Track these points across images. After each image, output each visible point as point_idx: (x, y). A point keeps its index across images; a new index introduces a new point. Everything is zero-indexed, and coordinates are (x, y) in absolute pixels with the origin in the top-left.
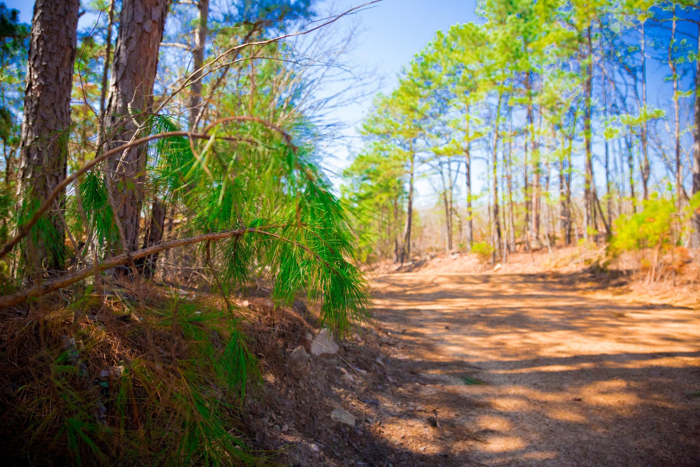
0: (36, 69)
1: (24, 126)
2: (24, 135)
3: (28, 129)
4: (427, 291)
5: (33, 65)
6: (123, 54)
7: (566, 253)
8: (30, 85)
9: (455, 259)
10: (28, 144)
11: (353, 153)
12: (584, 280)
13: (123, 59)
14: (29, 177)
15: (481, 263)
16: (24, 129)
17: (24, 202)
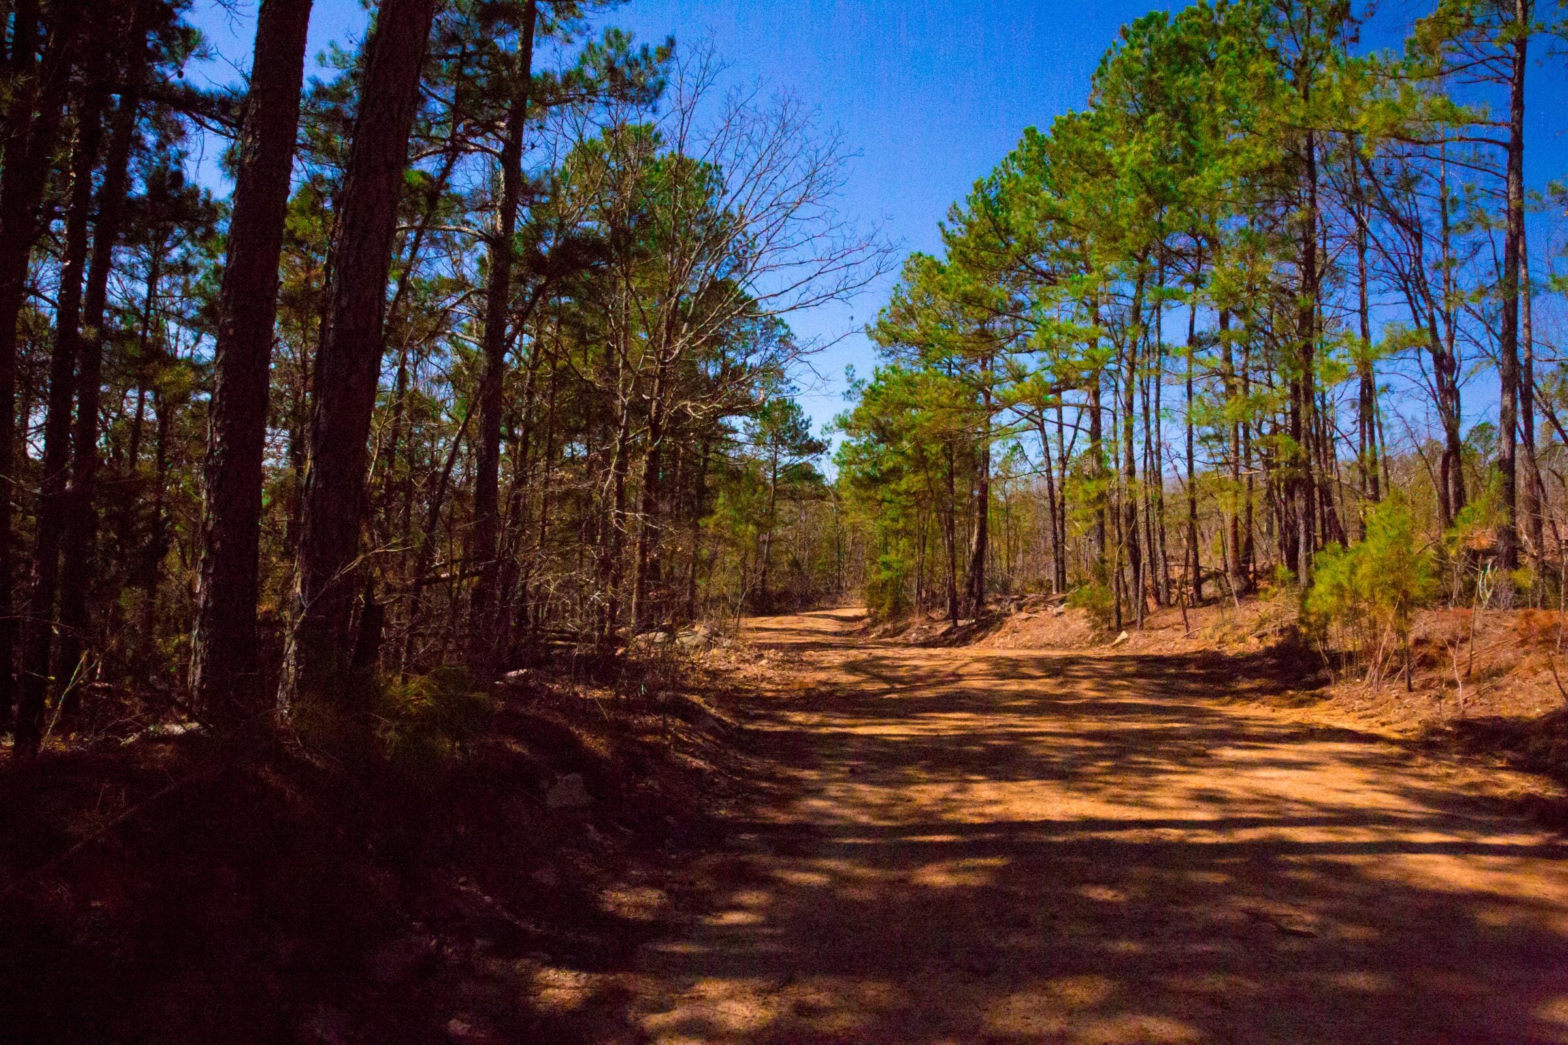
0: (219, 430)
1: (205, 504)
2: (204, 516)
3: (209, 509)
4: (928, 693)
5: (215, 425)
6: (322, 419)
7: (1245, 614)
8: (212, 450)
9: (1060, 614)
10: (209, 528)
11: (857, 384)
12: (1251, 674)
13: (323, 426)
14: (211, 571)
15: (1094, 627)
16: (204, 509)
17: (206, 602)
